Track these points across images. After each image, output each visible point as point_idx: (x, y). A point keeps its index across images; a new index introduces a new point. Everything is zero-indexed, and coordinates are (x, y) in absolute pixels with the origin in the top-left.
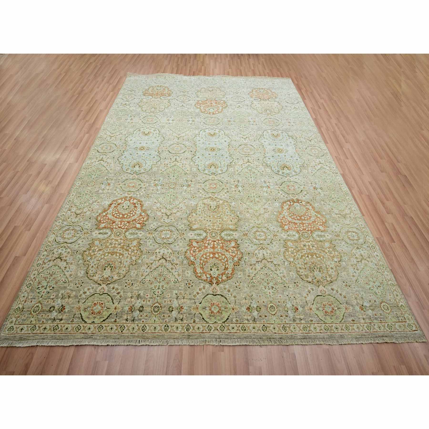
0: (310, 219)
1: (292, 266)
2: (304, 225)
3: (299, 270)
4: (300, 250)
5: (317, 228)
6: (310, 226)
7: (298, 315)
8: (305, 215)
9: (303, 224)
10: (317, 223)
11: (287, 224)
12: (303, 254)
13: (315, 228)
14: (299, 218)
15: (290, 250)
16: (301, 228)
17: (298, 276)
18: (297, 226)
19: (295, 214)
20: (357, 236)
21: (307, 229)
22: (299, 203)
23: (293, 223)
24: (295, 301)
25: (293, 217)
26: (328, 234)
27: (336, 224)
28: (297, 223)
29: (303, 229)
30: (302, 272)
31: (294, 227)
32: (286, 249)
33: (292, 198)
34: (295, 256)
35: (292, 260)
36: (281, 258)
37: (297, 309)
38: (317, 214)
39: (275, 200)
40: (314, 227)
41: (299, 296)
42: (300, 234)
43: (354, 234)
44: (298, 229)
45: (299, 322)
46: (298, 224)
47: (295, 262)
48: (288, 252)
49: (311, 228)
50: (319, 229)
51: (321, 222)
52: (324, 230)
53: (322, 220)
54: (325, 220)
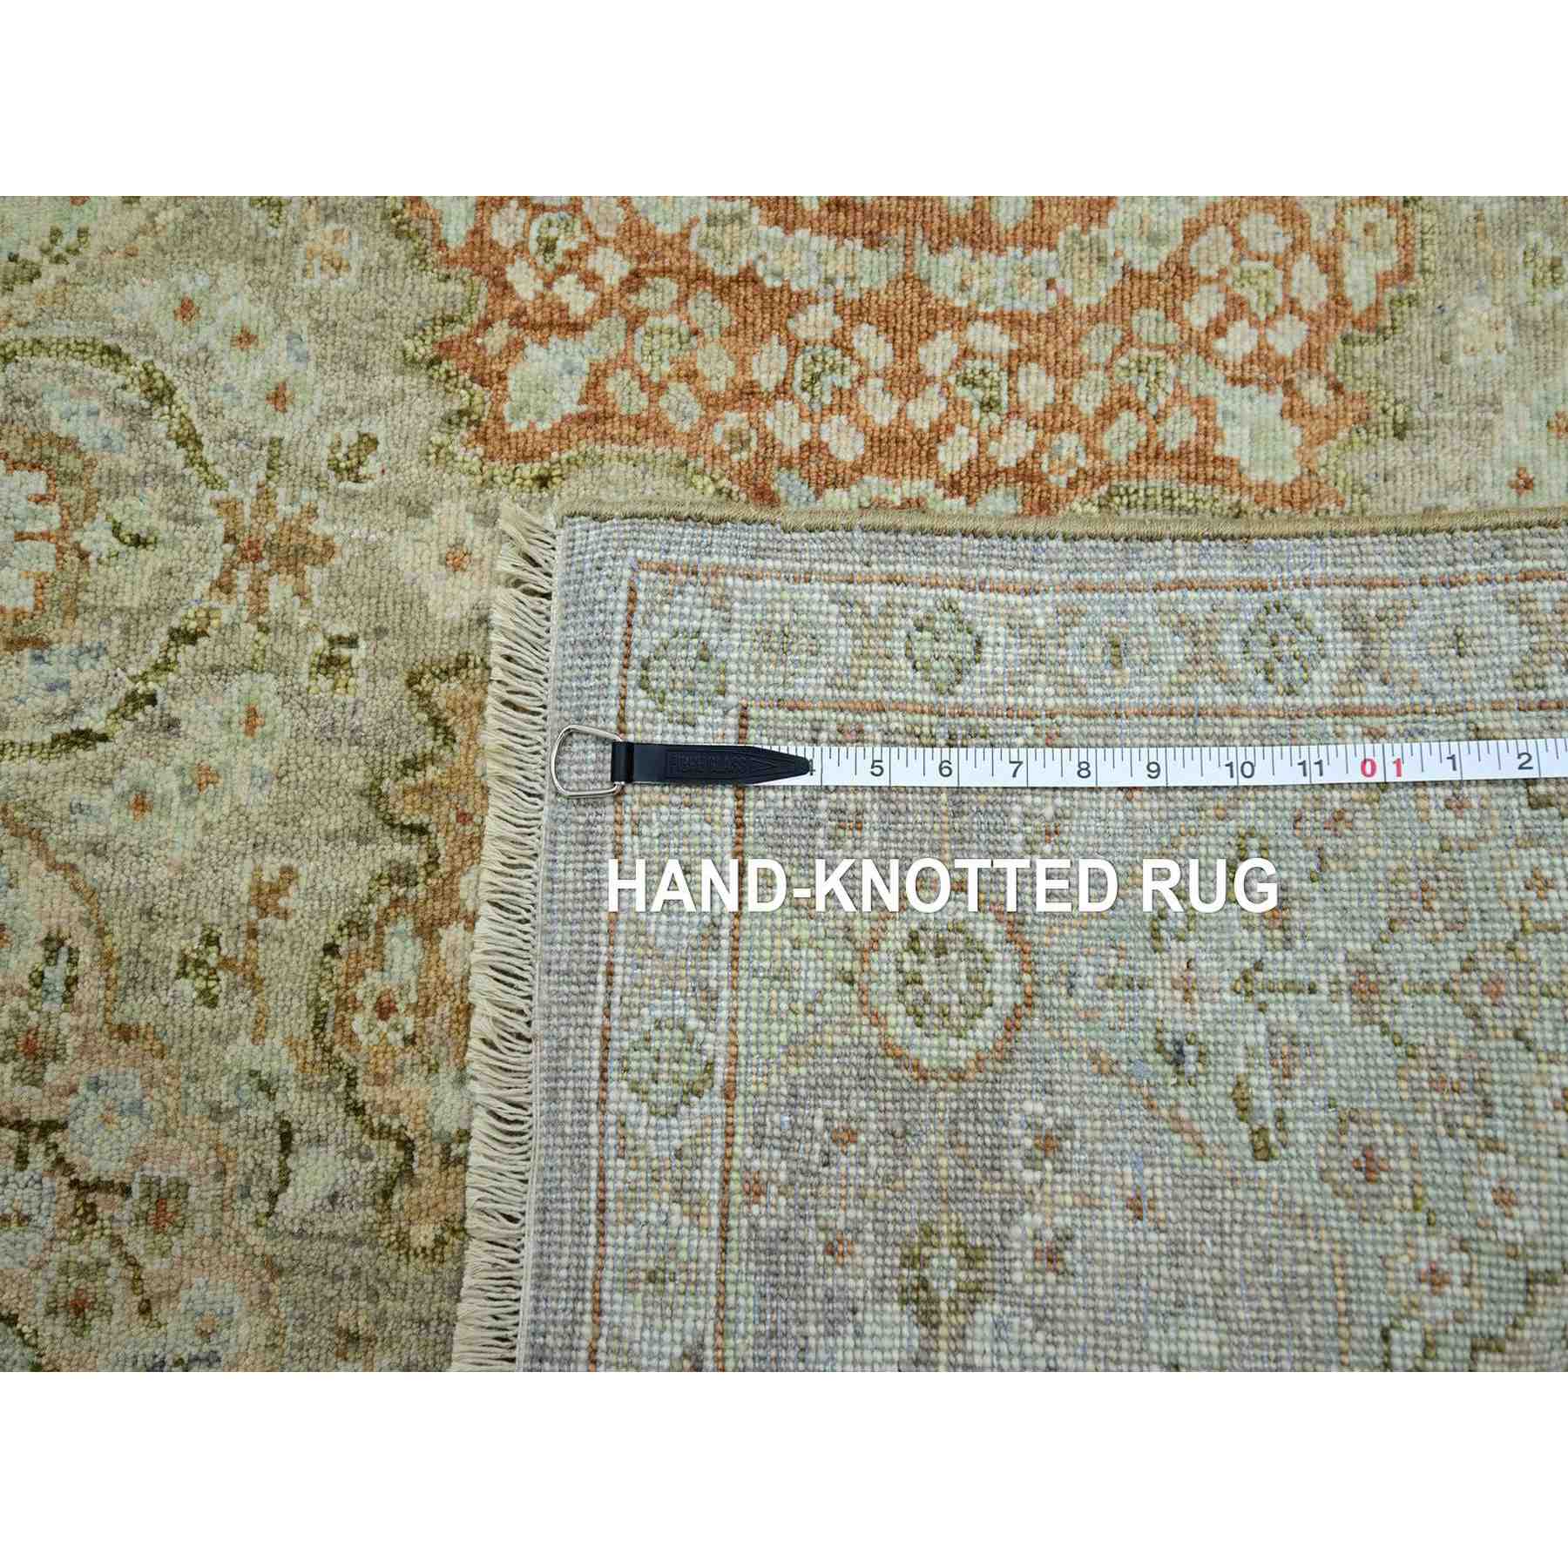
2: (937, 354)
5: (1180, 430)
10: (1202, 309)
11: (575, 298)
13: (1122, 437)
16: (844, 402)
18: (768, 366)
21: (954, 455)
23: (723, 289)
28: (800, 302)
31: (718, 370)
32: (411, 852)
36: (242, 1051)
40: (1107, 414)
46: (816, 322)
49: (1053, 421)
51: (1293, 306)
52: (1299, 497)
53: (1329, 264)
54: (1389, 261)
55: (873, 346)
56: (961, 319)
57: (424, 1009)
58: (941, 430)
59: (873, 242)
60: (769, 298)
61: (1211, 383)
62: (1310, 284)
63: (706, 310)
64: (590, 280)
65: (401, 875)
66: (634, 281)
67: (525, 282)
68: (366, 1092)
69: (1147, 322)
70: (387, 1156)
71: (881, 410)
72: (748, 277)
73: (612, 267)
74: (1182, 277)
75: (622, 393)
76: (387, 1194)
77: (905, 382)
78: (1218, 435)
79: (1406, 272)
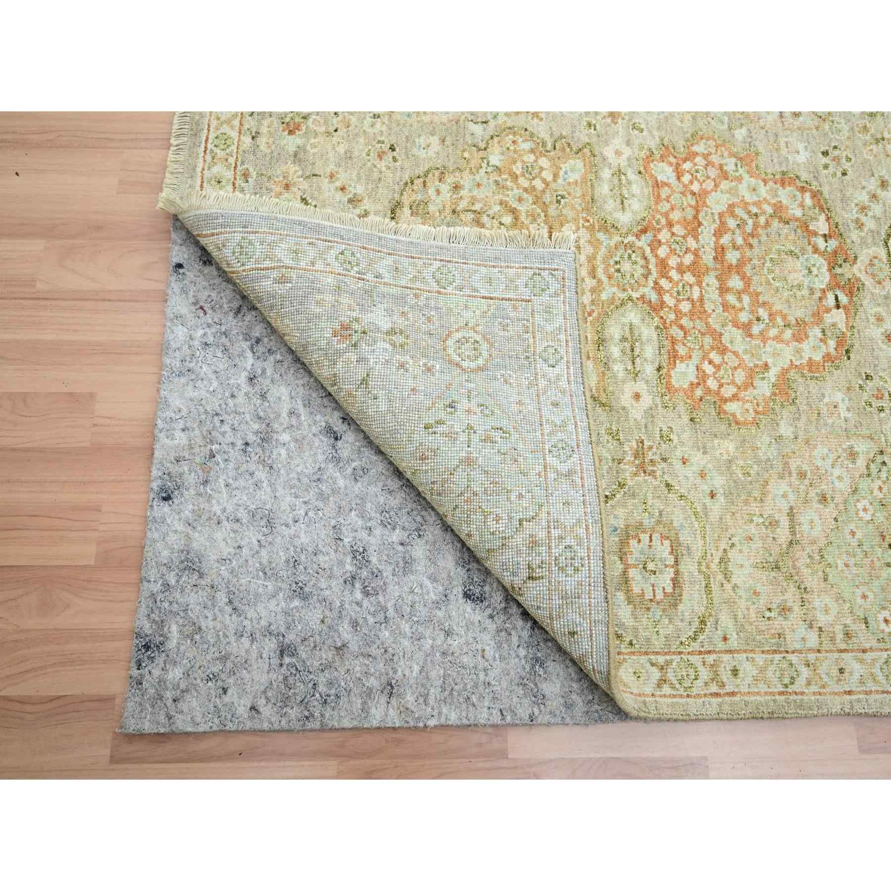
0: (736, 325)
1: (466, 155)
2: (689, 278)
3: (450, 179)
4: (545, 212)
5: (682, 351)
6: (685, 307)
7: (272, 130)
8: (756, 302)
9: (696, 269)
10: (714, 356)
11: (686, 178)
12: (523, 217)
14: (732, 257)
15: (544, 162)
16: (673, 251)
17: (421, 170)
18: (677, 229)
19: (754, 242)
20: (649, 595)
21: (663, 282)
22: (830, 288)
23: (696, 217)
24: (323, 129)
25: (732, 223)
26: (647, 400)
27: (718, 482)
28: (696, 238)
29: (663, 264)
30: (438, 192)
31: (676, 216)
33: (864, 257)
34: (515, 177)
35: (495, 159)
37: (291, 132)
38: (772, 374)
39: (825, 153)
40: (682, 327)
41: (341, 149)
42: (631, 238)
43: (665, 580)
44: (664, 236)
45: (246, 127)
46: (692, 243)
47: (484, 170)
48: (532, 151)
49: (678, 313)
50: (674, 357)
51: (721, 386)
52: (669, 387)
53: (735, 397)
54: (740, 418)
55: (688, 259)
56: (699, 283)
57: (515, 151)
58: (670, 279)
59: (715, 258)
60: (695, 230)
61: (695, 360)
62: (728, 391)
63: (690, 213)
64: (691, 182)
65: (544, 144)
66: (693, 194)
67: (687, 166)
68: (496, 139)
69: (708, 340)
70: (482, 145)
71: (673, 262)
72: (700, 224)
73: (695, 187)
74: (723, 351)
75: (664, 192)
76: (474, 146)
77: (681, 270)
78: (682, 361)
79: (737, 423)
